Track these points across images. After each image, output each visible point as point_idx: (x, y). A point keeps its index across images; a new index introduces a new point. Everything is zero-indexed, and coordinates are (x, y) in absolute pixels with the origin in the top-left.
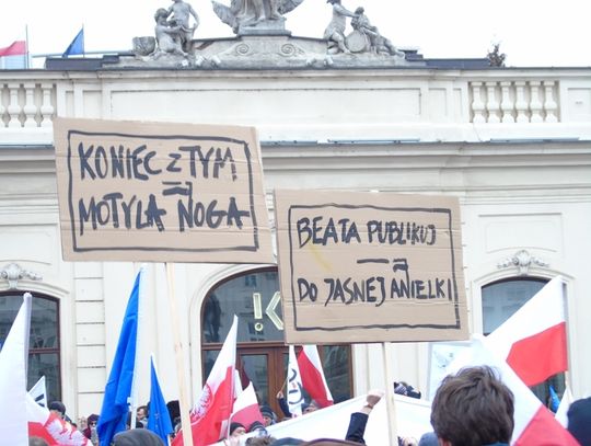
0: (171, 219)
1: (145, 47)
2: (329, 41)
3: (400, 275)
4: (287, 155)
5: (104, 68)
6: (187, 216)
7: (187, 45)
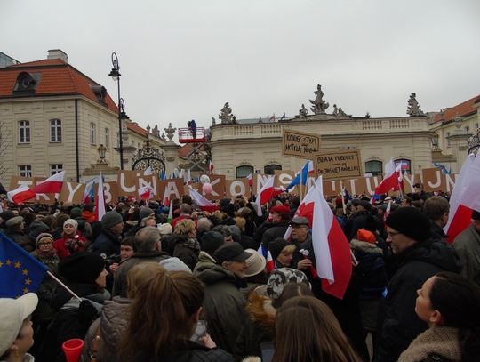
0: (303, 150)
1: (297, 117)
2: (334, 115)
3: (344, 167)
4: (326, 137)
5: (289, 122)
6: (306, 150)
7: (306, 116)
